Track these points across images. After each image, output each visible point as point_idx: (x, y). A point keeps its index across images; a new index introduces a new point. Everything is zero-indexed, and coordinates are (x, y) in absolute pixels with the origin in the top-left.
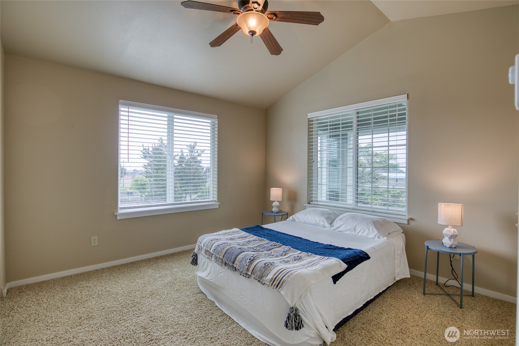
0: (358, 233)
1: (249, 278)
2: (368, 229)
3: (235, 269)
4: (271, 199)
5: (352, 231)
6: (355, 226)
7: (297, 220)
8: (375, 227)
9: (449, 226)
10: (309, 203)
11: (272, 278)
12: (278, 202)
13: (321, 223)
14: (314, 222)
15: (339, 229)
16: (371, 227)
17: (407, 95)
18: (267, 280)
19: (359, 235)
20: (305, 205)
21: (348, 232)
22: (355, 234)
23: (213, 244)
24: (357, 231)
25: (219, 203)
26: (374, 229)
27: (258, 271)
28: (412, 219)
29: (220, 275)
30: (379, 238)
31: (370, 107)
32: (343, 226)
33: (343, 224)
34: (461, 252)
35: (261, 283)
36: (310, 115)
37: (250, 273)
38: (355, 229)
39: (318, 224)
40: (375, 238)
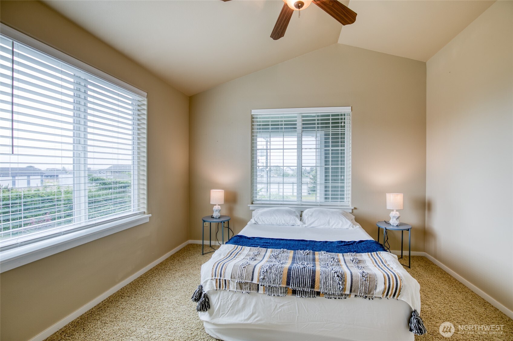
0: (332, 226)
1: (346, 298)
2: (342, 221)
3: (318, 293)
4: (212, 203)
5: (326, 225)
6: (329, 220)
7: (260, 223)
8: (347, 218)
9: (394, 210)
10: (252, 203)
11: (385, 289)
12: (219, 205)
13: (291, 222)
14: (283, 222)
15: (312, 226)
16: (344, 219)
17: (351, 107)
18: (378, 292)
19: (333, 227)
20: (249, 205)
21: (322, 227)
22: (330, 227)
23: (253, 272)
24: (331, 225)
25: (150, 215)
26: (346, 219)
27: (360, 286)
28: (355, 208)
29: (279, 310)
30: (353, 227)
31: (319, 113)
32: (316, 221)
33: (316, 220)
34: (408, 228)
35: (369, 298)
36: (254, 112)
37: (347, 292)
38: (329, 223)
39: (287, 223)
40: (350, 228)
